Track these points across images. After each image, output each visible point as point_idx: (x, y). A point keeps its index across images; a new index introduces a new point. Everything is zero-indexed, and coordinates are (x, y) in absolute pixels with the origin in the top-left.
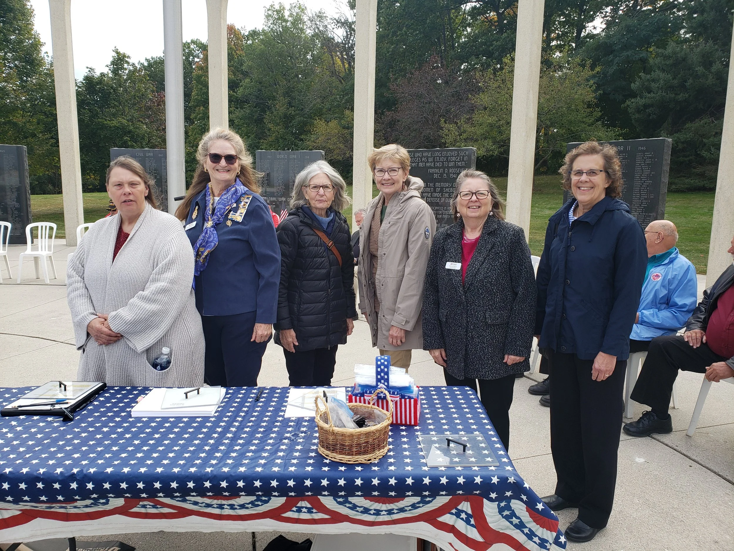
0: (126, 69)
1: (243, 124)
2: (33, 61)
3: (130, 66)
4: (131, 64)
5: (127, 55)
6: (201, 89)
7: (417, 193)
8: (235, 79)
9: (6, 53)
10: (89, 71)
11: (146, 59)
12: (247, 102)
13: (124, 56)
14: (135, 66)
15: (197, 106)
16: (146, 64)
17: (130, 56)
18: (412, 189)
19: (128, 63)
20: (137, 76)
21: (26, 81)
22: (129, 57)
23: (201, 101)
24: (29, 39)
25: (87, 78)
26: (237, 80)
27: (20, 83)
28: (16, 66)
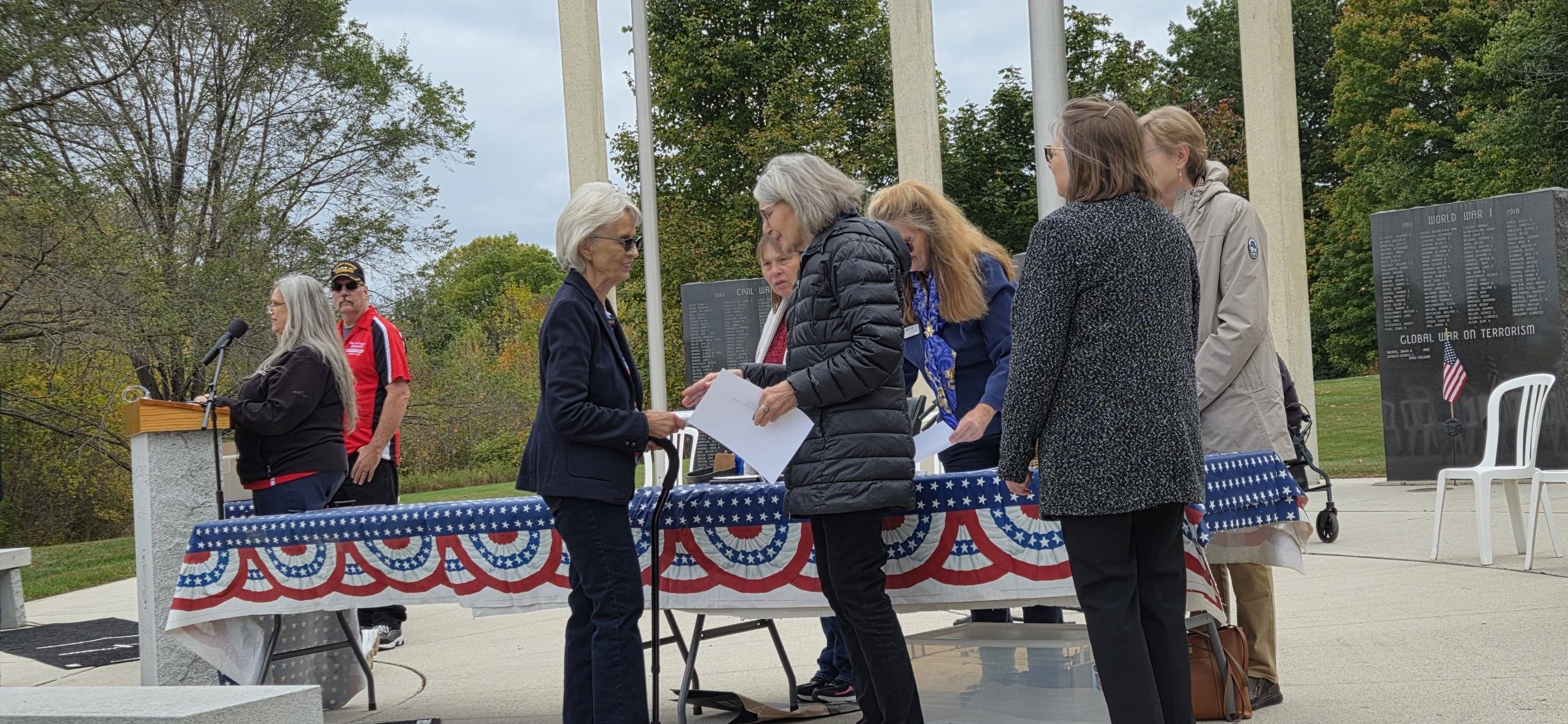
0: (1097, 55)
1: (1508, 156)
2: (879, 77)
3: (1109, 45)
4: (1112, 37)
5: (1099, 17)
6: (1361, 69)
7: (1221, 186)
8: (1477, 17)
9: (820, 70)
10: (1007, 77)
11: (1191, 13)
12: (1517, 81)
13: (1093, 21)
14: (1124, 41)
15: (1354, 121)
16: (1189, 25)
17: (1109, 16)
18: (1212, 181)
19: (1104, 36)
20: (1131, 66)
21: (866, 129)
22: (1105, 20)
23: (1367, 103)
24: (871, 25)
25: (1002, 96)
26: (1483, 17)
27: (850, 137)
28: (842, 96)
